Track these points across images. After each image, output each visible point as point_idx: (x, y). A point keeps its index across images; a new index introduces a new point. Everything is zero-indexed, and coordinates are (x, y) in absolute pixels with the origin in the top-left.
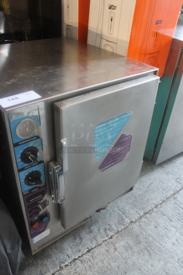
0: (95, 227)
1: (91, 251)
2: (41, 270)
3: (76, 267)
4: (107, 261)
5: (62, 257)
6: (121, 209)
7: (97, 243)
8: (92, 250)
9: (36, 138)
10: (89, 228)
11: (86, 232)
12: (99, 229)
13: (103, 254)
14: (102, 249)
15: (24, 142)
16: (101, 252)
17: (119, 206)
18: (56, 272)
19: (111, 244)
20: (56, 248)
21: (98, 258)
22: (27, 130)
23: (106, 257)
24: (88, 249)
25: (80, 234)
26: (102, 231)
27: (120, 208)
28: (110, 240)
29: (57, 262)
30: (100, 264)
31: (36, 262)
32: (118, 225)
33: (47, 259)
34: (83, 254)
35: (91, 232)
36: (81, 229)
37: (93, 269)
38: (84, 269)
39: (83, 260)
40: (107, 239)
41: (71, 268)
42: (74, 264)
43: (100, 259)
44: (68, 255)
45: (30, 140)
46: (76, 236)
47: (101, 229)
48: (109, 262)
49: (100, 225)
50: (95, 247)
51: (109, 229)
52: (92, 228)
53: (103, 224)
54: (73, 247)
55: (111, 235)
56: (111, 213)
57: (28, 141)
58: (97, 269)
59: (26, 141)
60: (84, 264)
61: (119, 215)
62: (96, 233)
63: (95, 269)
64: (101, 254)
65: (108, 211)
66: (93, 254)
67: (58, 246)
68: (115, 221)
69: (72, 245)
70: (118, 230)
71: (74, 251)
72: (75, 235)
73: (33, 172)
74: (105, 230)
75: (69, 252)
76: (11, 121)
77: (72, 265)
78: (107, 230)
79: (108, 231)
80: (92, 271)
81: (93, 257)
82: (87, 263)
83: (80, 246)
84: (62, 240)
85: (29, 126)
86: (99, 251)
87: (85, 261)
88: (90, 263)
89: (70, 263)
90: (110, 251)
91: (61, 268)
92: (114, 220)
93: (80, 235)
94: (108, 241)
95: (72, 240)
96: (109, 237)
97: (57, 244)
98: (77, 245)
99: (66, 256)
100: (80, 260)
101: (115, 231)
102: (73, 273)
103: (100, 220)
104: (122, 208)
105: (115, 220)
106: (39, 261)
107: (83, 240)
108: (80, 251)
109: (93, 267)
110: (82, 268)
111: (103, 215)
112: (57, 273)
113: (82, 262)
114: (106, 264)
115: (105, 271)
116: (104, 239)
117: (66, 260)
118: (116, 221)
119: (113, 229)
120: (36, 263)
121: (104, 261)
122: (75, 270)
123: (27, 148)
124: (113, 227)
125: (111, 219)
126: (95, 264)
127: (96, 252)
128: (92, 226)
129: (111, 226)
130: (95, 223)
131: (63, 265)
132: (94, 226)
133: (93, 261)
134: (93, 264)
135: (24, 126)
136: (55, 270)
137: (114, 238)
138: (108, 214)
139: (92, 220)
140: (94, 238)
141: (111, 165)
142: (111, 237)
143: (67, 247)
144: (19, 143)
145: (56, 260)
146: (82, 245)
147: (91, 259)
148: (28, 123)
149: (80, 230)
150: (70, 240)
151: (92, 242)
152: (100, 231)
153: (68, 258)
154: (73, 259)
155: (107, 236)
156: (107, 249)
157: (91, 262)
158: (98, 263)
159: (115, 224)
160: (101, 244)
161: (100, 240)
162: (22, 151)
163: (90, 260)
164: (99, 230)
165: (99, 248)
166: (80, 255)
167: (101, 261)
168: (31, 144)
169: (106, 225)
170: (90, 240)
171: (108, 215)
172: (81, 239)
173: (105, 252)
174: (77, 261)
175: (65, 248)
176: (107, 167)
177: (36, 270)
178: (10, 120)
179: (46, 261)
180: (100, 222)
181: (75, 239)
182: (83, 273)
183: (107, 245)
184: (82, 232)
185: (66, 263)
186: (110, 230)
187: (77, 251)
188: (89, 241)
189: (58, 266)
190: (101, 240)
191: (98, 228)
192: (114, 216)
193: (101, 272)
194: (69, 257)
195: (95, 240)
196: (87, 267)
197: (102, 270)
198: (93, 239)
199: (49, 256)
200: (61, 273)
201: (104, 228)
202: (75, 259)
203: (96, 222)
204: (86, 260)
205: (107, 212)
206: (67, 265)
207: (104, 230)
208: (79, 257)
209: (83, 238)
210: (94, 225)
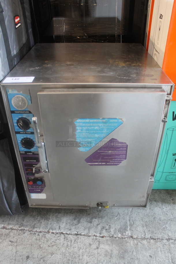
0: (97, 221)
1: (78, 236)
2: (36, 224)
3: (58, 238)
4: (83, 251)
5: (55, 225)
6: (132, 221)
7: (88, 234)
8: (80, 236)
9: (28, 112)
10: (92, 218)
11: (87, 219)
12: (99, 224)
13: (85, 245)
14: (88, 240)
15: (19, 112)
16: (84, 242)
17: (132, 217)
18: (44, 232)
19: (98, 241)
20: (57, 217)
21: (78, 244)
22: (20, 104)
23: (85, 248)
24: (78, 232)
25: (81, 218)
26: (100, 227)
27: (131, 219)
28: (100, 238)
29: (49, 226)
30: (76, 250)
31: (37, 217)
32: (117, 231)
33: (45, 220)
34: (71, 233)
35: (91, 222)
36: (85, 216)
37: (69, 249)
38: (62, 244)
39: (67, 238)
40: (98, 235)
41: (54, 237)
42: (58, 235)
43: (79, 245)
44: (60, 227)
45: (23, 112)
46: (77, 217)
47: (100, 225)
48: (84, 254)
49: (102, 222)
50: (84, 235)
51: (106, 229)
52: (93, 220)
53: (105, 222)
54: (68, 224)
55: (104, 235)
56: (120, 219)
57: (22, 112)
58: (71, 251)
59: (20, 112)
60: (65, 241)
61: (125, 224)
62: (94, 225)
63: (69, 250)
64: (83, 243)
65: (119, 215)
66: (77, 239)
67: (59, 216)
68: (117, 227)
69: (68, 222)
70: (113, 235)
71: (67, 227)
72: (78, 216)
73: (27, 138)
74: (103, 228)
75: (63, 225)
76: (9, 93)
77: (57, 236)
78: (104, 229)
79: (104, 231)
80: (66, 249)
81: (75, 240)
82: (68, 242)
83: (73, 227)
84: (65, 214)
85: (21, 101)
86: (83, 240)
87: (67, 239)
88: (69, 244)
89: (57, 233)
90: (92, 246)
91: (48, 232)
92: (117, 225)
93: (80, 219)
94: (97, 237)
95: (72, 218)
96: (101, 236)
97: (60, 214)
98: (72, 225)
99: (58, 227)
100: (65, 236)
101: (110, 234)
102: (53, 241)
103: (106, 218)
104: (133, 220)
105: (118, 226)
106: (39, 217)
107: (79, 224)
108: (70, 230)
109: (69, 248)
110: (61, 242)
111: (112, 216)
112: (43, 233)
113: (64, 238)
114: (80, 253)
115: (75, 257)
116: (96, 234)
117: (56, 229)
118: (119, 227)
119: (110, 231)
120: (36, 217)
121: (81, 250)
122: (56, 240)
123: (22, 118)
124: (112, 230)
125: (116, 223)
126: (73, 247)
127: (81, 239)
128: (95, 218)
129: (110, 228)
130: (100, 218)
131: (51, 231)
132: (96, 219)
133: (73, 244)
134: (71, 246)
135: (18, 100)
136: (43, 230)
137: (104, 239)
138: (117, 217)
139: (100, 214)
140: (88, 228)
141: (101, 163)
142: (103, 237)
143: (65, 221)
144: (15, 112)
145: (49, 224)
146: (75, 227)
147: (73, 241)
148: (21, 98)
149: (84, 216)
150: (71, 218)
151: (84, 230)
152: (99, 226)
153: (58, 228)
154: (61, 232)
155: (100, 234)
156: (92, 243)
157: (71, 244)
158: (75, 248)
159: (116, 229)
160: (90, 236)
161: (92, 232)
162: (18, 118)
163: (71, 241)
164: (98, 225)
165: (86, 237)
166: (68, 233)
167: (78, 247)
168: (24, 116)
169: (107, 224)
170: (85, 228)
171: (116, 218)
172: (79, 222)
173: (88, 244)
174: (62, 236)
175: (62, 221)
176: (96, 163)
177: (33, 222)
178: (7, 92)
179: (43, 220)
180: (104, 220)
181: (75, 219)
182: (59, 246)
183: (94, 240)
184: (84, 218)
185: (54, 231)
186: (107, 231)
187: (68, 229)
188: (83, 228)
189: (48, 229)
190: (93, 233)
191: (98, 223)
192: (120, 223)
193: (72, 255)
194: (59, 229)
195: (89, 230)
196: (66, 244)
197: (74, 254)
198: (87, 228)
199: (47, 219)
200: (46, 235)
201: (103, 226)
202: (62, 233)
203: (101, 218)
204: (69, 239)
205: (117, 215)
206: (53, 233)
207: (102, 227)
208: (67, 234)
209: (81, 222)
210: (98, 219)
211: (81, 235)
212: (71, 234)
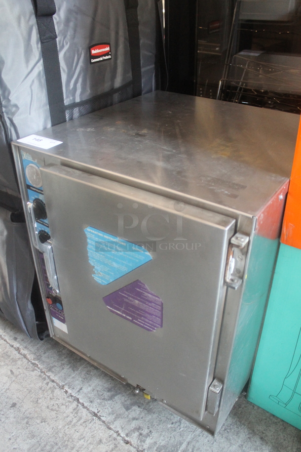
0: (138, 412)
1: (94, 418)
2: (55, 366)
3: (67, 404)
4: (83, 445)
5: (78, 383)
6: (192, 447)
7: (110, 423)
8: (97, 418)
10: (133, 404)
11: (126, 401)
12: (137, 419)
13: (93, 437)
14: (102, 433)
16: (95, 432)
17: (198, 441)
18: (57, 383)
19: (115, 444)
20: (88, 372)
21: (86, 429)
22: (35, 177)
23: (89, 442)
24: (98, 412)
25: (119, 393)
26: (134, 424)
27: (194, 443)
28: (122, 441)
29: (69, 380)
30: (76, 436)
31: (65, 358)
32: (155, 448)
33: (70, 367)
34: (88, 407)
35: (127, 409)
36: (127, 393)
37: (68, 428)
38: (65, 415)
39: (78, 410)
40: (122, 435)
41: (64, 399)
42: (71, 400)
43: (85, 433)
44: (81, 389)
45: (39, 191)
46: (114, 389)
47: (137, 421)
48: (82, 449)
49: (143, 418)
50: (104, 422)
51: (141, 434)
52: (134, 408)
53: (148, 421)
54: (95, 392)
55: (132, 441)
56: (175, 430)
58: (68, 433)
59: (36, 190)
60: (73, 413)
61: (177, 445)
62: (127, 416)
63: (67, 430)
64: (92, 434)
65: (178, 424)
66: (90, 421)
67: (92, 373)
68: (160, 441)
69: (98, 389)
70: (144, 449)
71: (89, 395)
72: (116, 388)
74: (138, 429)
75: (87, 389)
77: (68, 399)
78: (138, 432)
79: (137, 434)
80: (64, 427)
81: (86, 422)
82: (75, 417)
83: (99, 400)
84: (103, 375)
86: (97, 428)
87: (77, 413)
88: (75, 421)
89: (72, 396)
90: (101, 446)
91: (62, 387)
92: (162, 438)
93: (116, 395)
94: (119, 438)
95: (106, 387)
96: (127, 439)
97: (95, 371)
98: (99, 396)
99: (79, 387)
100: (78, 406)
101: (141, 445)
102: (58, 403)
103: (155, 416)
104: (194, 447)
105: (163, 440)
106: (66, 360)
107: (109, 402)
108: (91, 402)
109: (70, 427)
110: (66, 412)
111: (167, 418)
112: (55, 384)
113: (75, 409)
114: (78, 444)
115: (67, 445)
116: (120, 432)
117: (74, 388)
118: (163, 443)
119: (144, 441)
120: (63, 358)
121: (82, 440)
122: (63, 405)
123: (38, 199)
124: (149, 441)
125: (163, 433)
126: (75, 429)
127: (94, 425)
128: (139, 407)
129: (149, 436)
130: (146, 409)
131: (66, 388)
132: (139, 409)
133: (79, 425)
134: (74, 425)
135: (32, 170)
136: (58, 381)
137: (127, 447)
138: (172, 426)
139: (150, 404)
140: (117, 415)
141: (125, 315)
142: (127, 443)
143: (94, 385)
144: (31, 188)
145: (71, 377)
146: (101, 402)
147: (82, 421)
148: (35, 170)
149: (125, 393)
150: (105, 385)
151: (109, 414)
152: (134, 421)
153: (77, 390)
154: (78, 397)
155: (127, 435)
156: (104, 440)
157: (77, 422)
158: (77, 432)
159: (155, 443)
160: (110, 429)
161: (117, 425)
162: (34, 198)
163: (80, 418)
164: (134, 419)
165: (103, 427)
166: (86, 405)
167: (82, 435)
168: (41, 197)
169: (148, 427)
170: (113, 411)
171: (169, 426)
172: (111, 398)
173: (97, 439)
174: (76, 403)
175: (91, 383)
176: (119, 312)
177: (55, 361)
178: (22, 157)
179: (69, 367)
180: (150, 417)
181: (109, 390)
182: (59, 416)
183: (110, 439)
184: (123, 396)
185: (70, 391)
186: (141, 437)
187: (90, 398)
188: (110, 410)
189: (64, 382)
190: (118, 427)
191: (137, 417)
192: (171, 437)
193: (65, 441)
194: (79, 391)
195: (116, 418)
196: (69, 419)
197: (68, 441)
198: (115, 415)
199: (74, 368)
200: (56, 389)
201: (141, 425)
202: (78, 400)
203: (148, 411)
204: (79, 414)
205: (176, 422)
206: (66, 392)
207: (138, 427)
208: (83, 405)
209: (114, 400)
210: (141, 410)
211: (99, 418)
212: (88, 409)
